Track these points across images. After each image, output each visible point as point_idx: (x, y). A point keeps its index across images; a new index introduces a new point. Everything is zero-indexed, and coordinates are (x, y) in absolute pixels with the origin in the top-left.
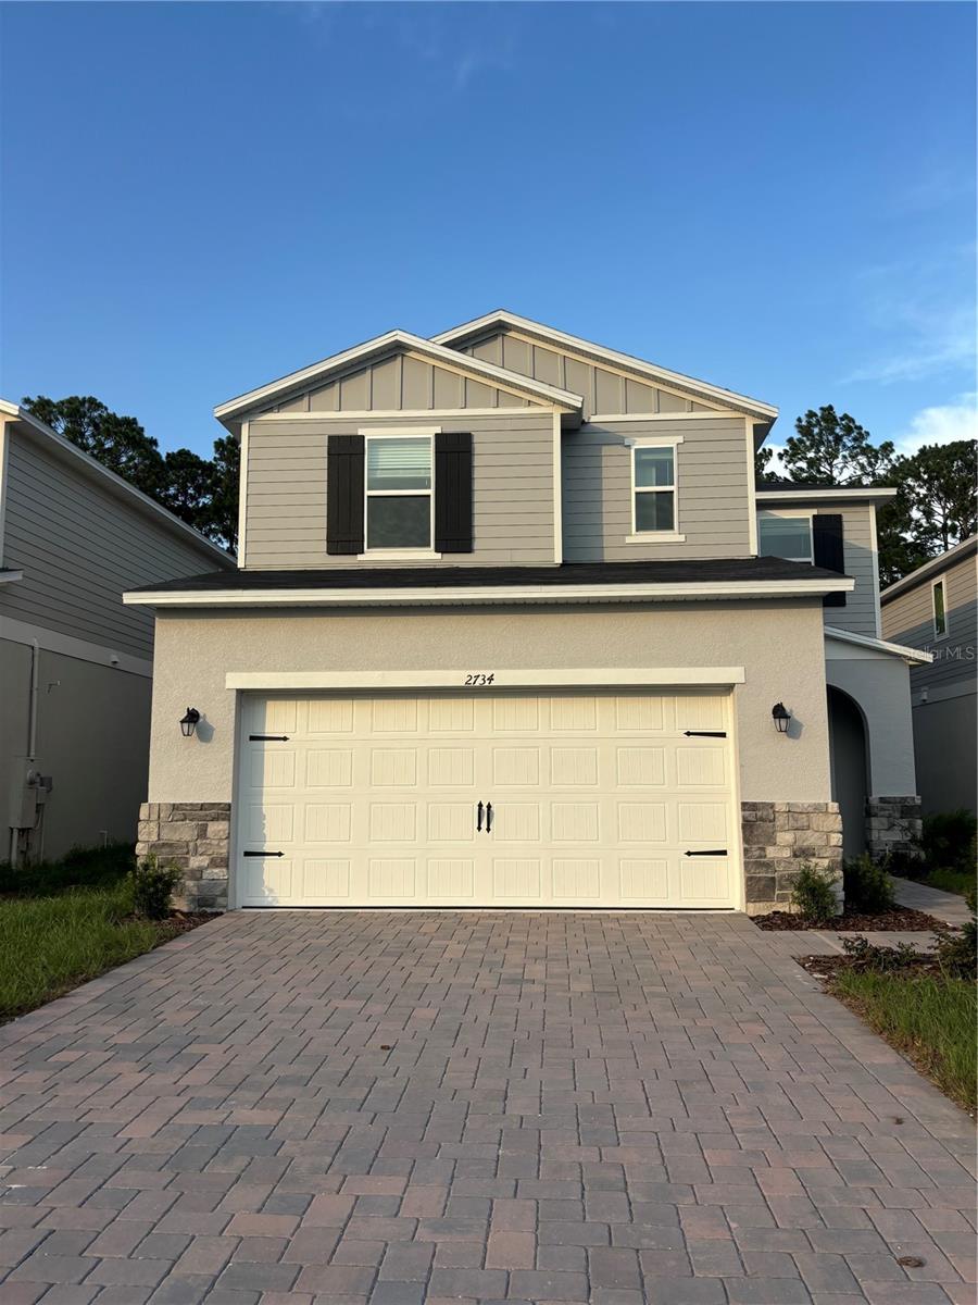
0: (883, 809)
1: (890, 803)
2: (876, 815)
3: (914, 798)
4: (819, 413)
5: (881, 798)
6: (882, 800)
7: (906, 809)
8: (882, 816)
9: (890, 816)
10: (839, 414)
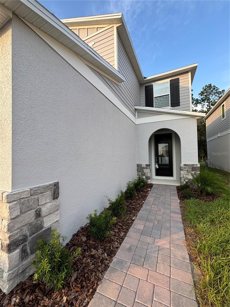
0: (185, 168)
1: (188, 166)
2: (182, 170)
3: (197, 165)
4: (208, 85)
5: (184, 164)
6: (185, 165)
7: (193, 168)
8: (184, 170)
9: (187, 170)
10: (212, 85)
